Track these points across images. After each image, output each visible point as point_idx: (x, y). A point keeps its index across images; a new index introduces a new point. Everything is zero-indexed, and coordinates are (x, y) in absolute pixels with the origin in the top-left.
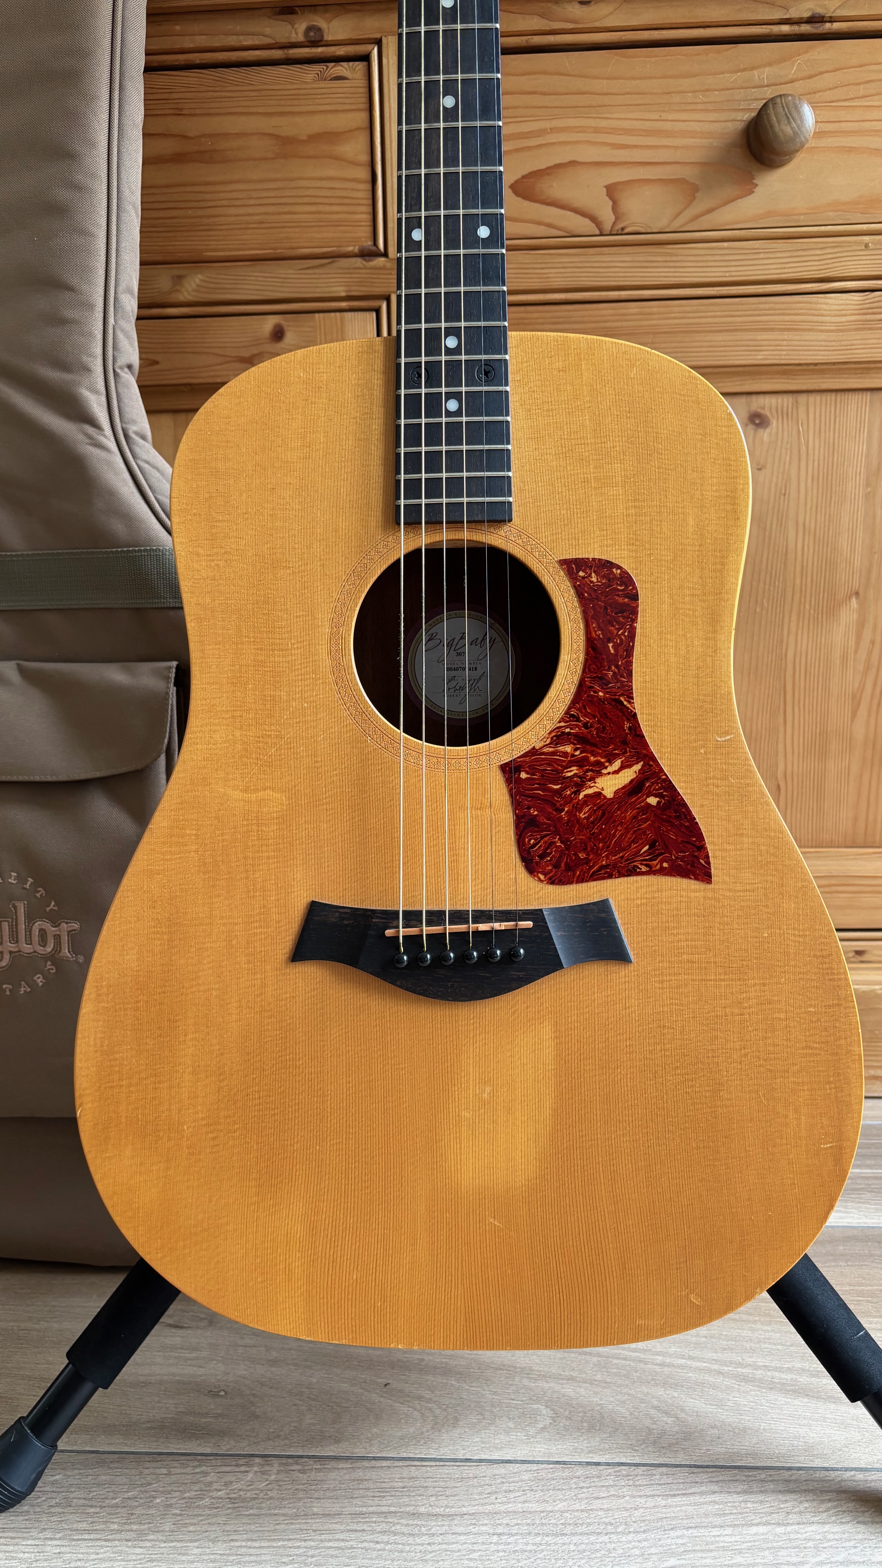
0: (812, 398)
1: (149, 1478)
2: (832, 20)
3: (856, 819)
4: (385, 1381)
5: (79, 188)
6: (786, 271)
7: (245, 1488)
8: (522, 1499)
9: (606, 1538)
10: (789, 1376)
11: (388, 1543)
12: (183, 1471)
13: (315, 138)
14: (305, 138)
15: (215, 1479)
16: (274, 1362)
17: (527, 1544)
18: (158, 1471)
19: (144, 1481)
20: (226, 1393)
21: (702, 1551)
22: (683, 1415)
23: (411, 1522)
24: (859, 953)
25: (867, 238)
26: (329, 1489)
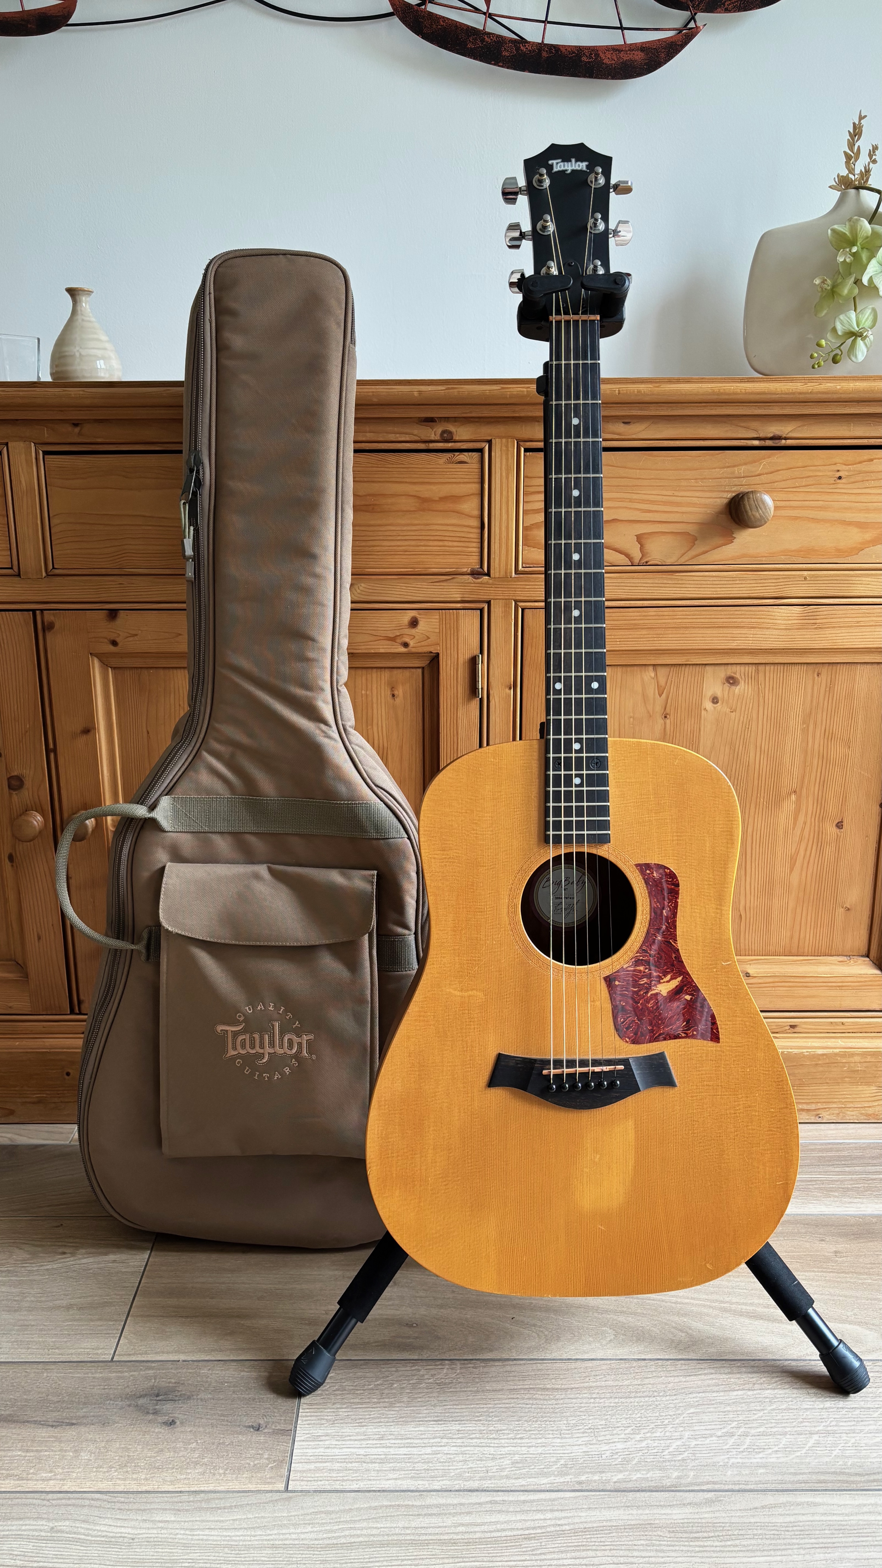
0: (768, 668)
1: (386, 1374)
2: (786, 438)
3: (792, 937)
4: (512, 1316)
5: (317, 576)
7: (443, 1377)
8: (604, 1379)
9: (654, 1399)
10: (751, 1308)
11: (532, 1404)
12: (404, 1369)
13: (443, 499)
14: (437, 499)
15: (425, 1373)
16: (441, 1306)
17: (611, 1403)
18: (390, 1369)
19: (383, 1375)
21: (708, 1404)
22: (691, 1331)
23: (543, 1393)
24: (792, 1026)
25: (805, 573)
26: (492, 1377)
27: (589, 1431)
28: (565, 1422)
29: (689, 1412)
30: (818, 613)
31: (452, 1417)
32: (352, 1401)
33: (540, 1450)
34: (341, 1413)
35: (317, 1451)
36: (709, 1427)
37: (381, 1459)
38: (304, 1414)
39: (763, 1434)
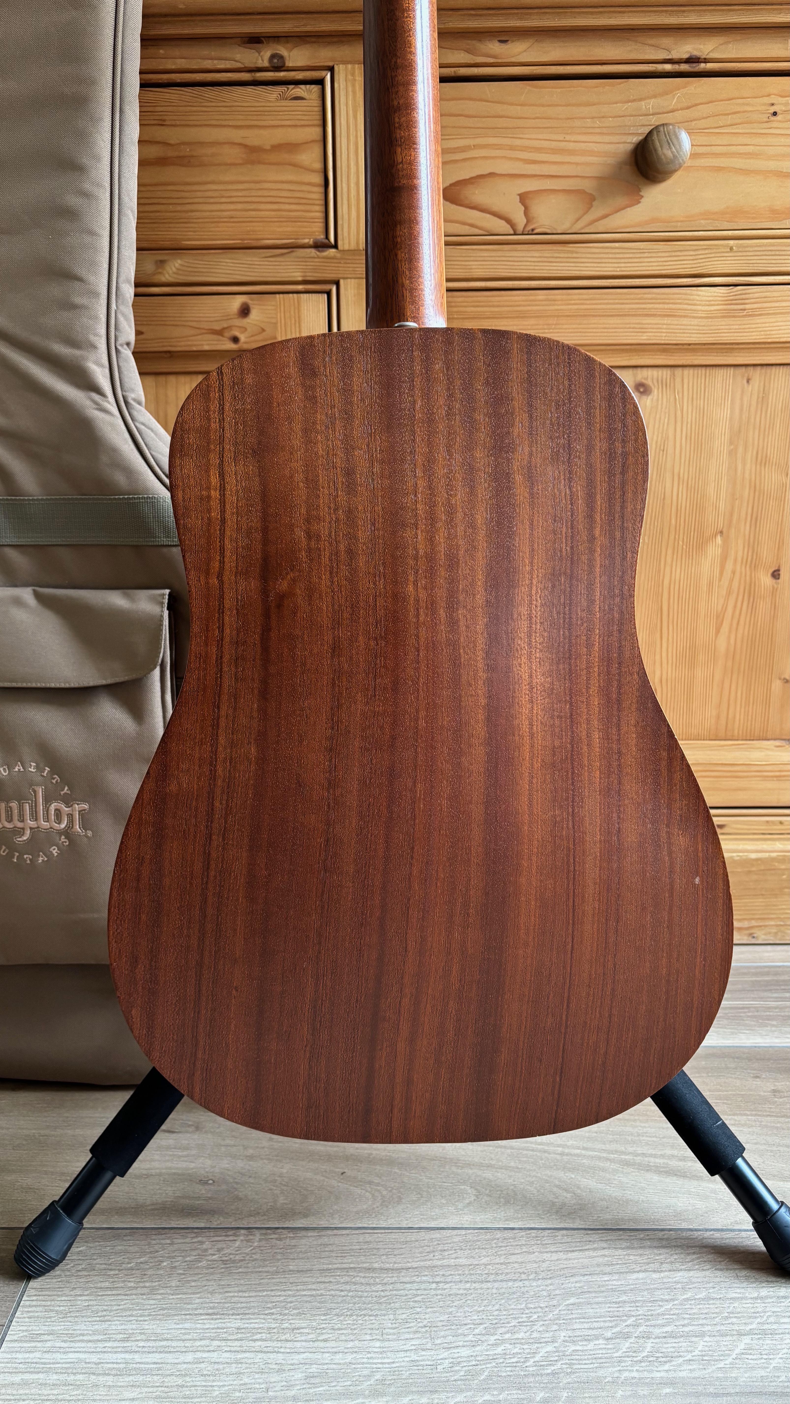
0: (686, 371)
1: (156, 1247)
2: (706, 61)
3: (718, 717)
4: (342, 1171)
6: (665, 268)
7: (233, 1252)
8: (454, 1256)
9: (520, 1284)
10: (662, 1161)
11: (350, 1291)
12: (182, 1241)
13: (277, 148)
14: (268, 147)
15: (210, 1246)
16: (251, 1158)
17: (459, 1289)
18: (163, 1242)
19: (152, 1249)
20: (214, 1182)
21: (595, 1292)
22: (579, 1191)
23: (367, 1275)
25: (731, 242)
26: (301, 1252)
27: (424, 1330)
28: (392, 1317)
29: (568, 1302)
30: (747, 296)
31: (233, 1309)
32: (99, 1285)
33: (349, 1358)
34: (79, 1303)
35: (32, 1355)
36: (596, 1325)
37: (119, 1370)
38: (28, 1303)
39: (672, 1335)
